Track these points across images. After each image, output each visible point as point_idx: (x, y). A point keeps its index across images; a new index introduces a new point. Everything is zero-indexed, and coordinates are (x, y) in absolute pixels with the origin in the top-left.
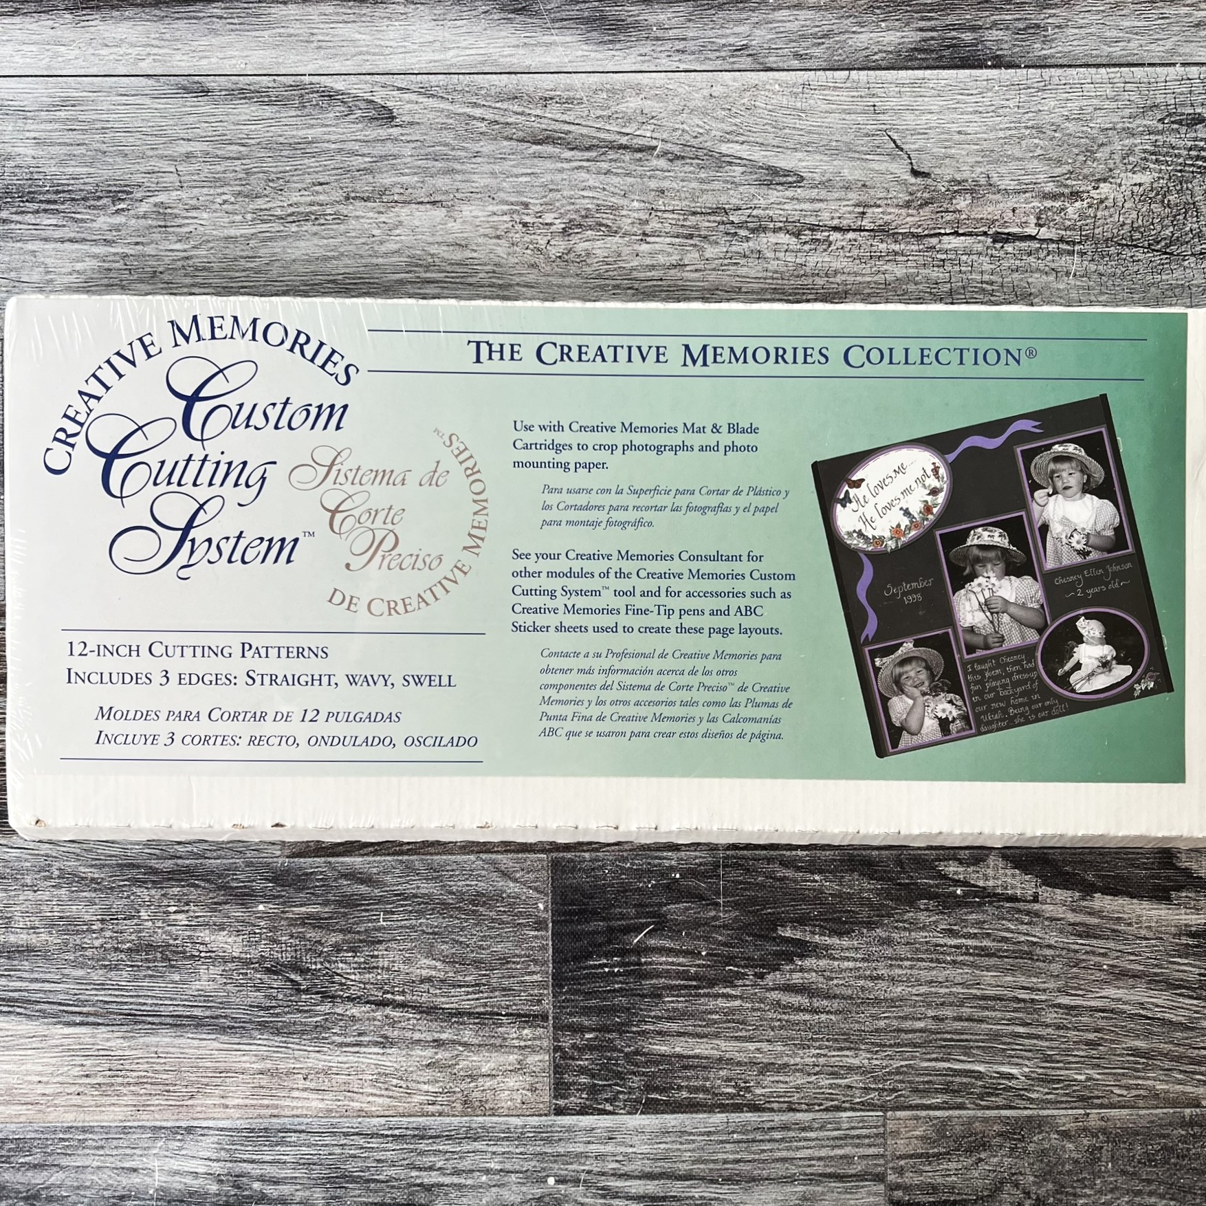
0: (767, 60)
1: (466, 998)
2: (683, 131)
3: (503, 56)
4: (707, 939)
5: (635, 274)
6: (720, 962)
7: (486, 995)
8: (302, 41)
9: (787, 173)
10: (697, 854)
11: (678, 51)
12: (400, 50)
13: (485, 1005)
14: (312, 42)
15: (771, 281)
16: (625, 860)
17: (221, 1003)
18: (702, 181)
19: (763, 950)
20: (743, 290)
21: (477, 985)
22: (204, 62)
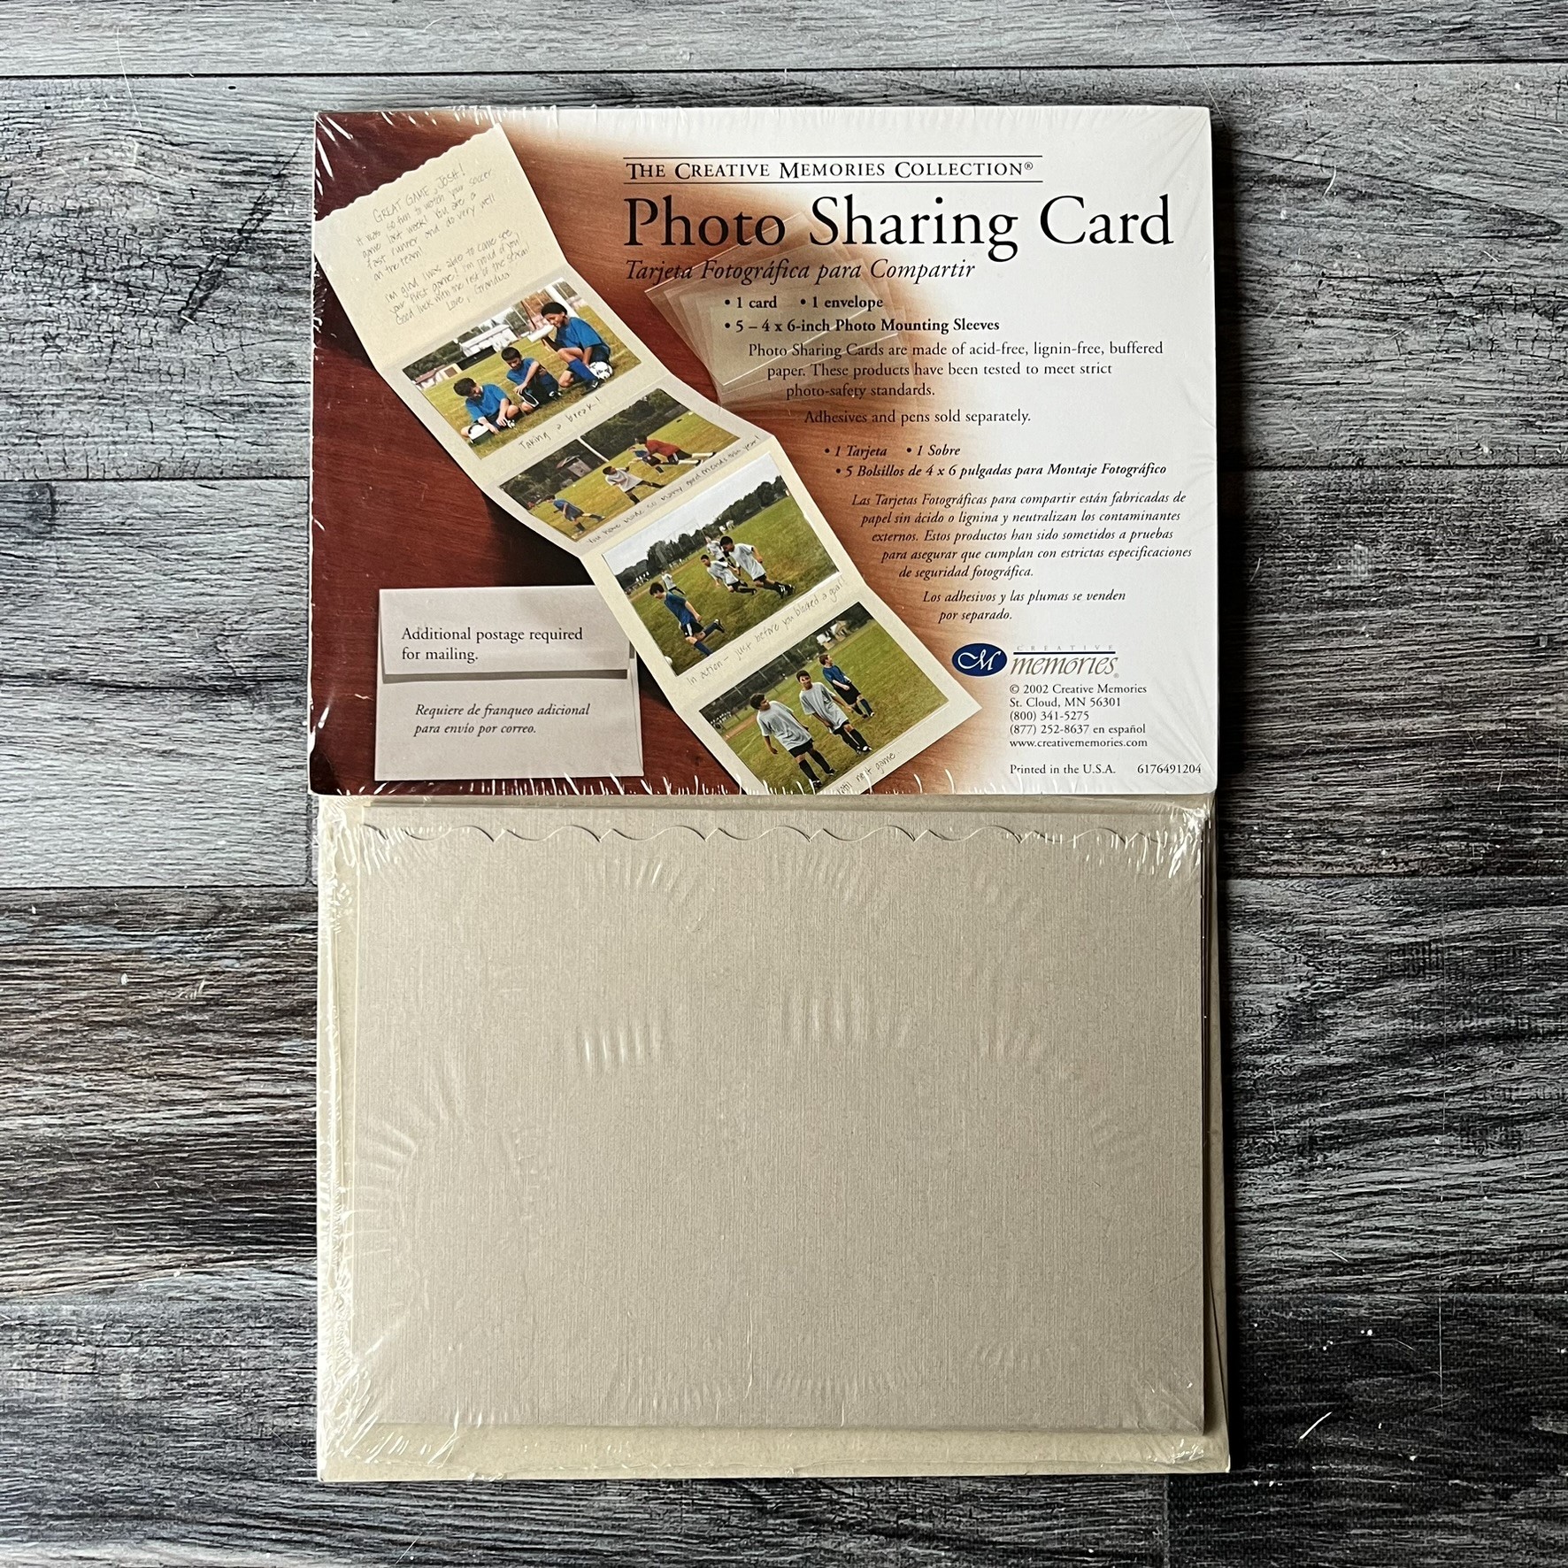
0: (1502, 45)
1: (1030, 1526)
2: (1371, 155)
3: (1089, 41)
4: (1416, 1434)
5: (1296, 375)
6: (1439, 1473)
7: (1062, 1522)
8: (777, 19)
9: (1535, 220)
10: (1400, 1297)
11: (1363, 32)
12: (930, 32)
13: (1062, 1538)
14: (794, 20)
15: (1511, 387)
16: (1284, 1307)
17: (639, 1531)
18: (1401, 232)
19: (1508, 1453)
20: (1468, 400)
21: (1048, 1506)
22: (627, 51)
